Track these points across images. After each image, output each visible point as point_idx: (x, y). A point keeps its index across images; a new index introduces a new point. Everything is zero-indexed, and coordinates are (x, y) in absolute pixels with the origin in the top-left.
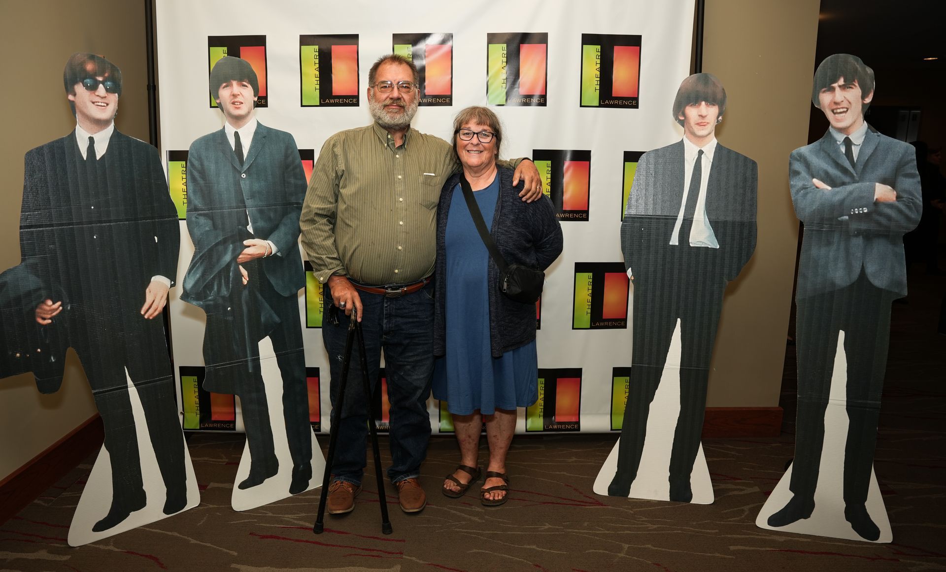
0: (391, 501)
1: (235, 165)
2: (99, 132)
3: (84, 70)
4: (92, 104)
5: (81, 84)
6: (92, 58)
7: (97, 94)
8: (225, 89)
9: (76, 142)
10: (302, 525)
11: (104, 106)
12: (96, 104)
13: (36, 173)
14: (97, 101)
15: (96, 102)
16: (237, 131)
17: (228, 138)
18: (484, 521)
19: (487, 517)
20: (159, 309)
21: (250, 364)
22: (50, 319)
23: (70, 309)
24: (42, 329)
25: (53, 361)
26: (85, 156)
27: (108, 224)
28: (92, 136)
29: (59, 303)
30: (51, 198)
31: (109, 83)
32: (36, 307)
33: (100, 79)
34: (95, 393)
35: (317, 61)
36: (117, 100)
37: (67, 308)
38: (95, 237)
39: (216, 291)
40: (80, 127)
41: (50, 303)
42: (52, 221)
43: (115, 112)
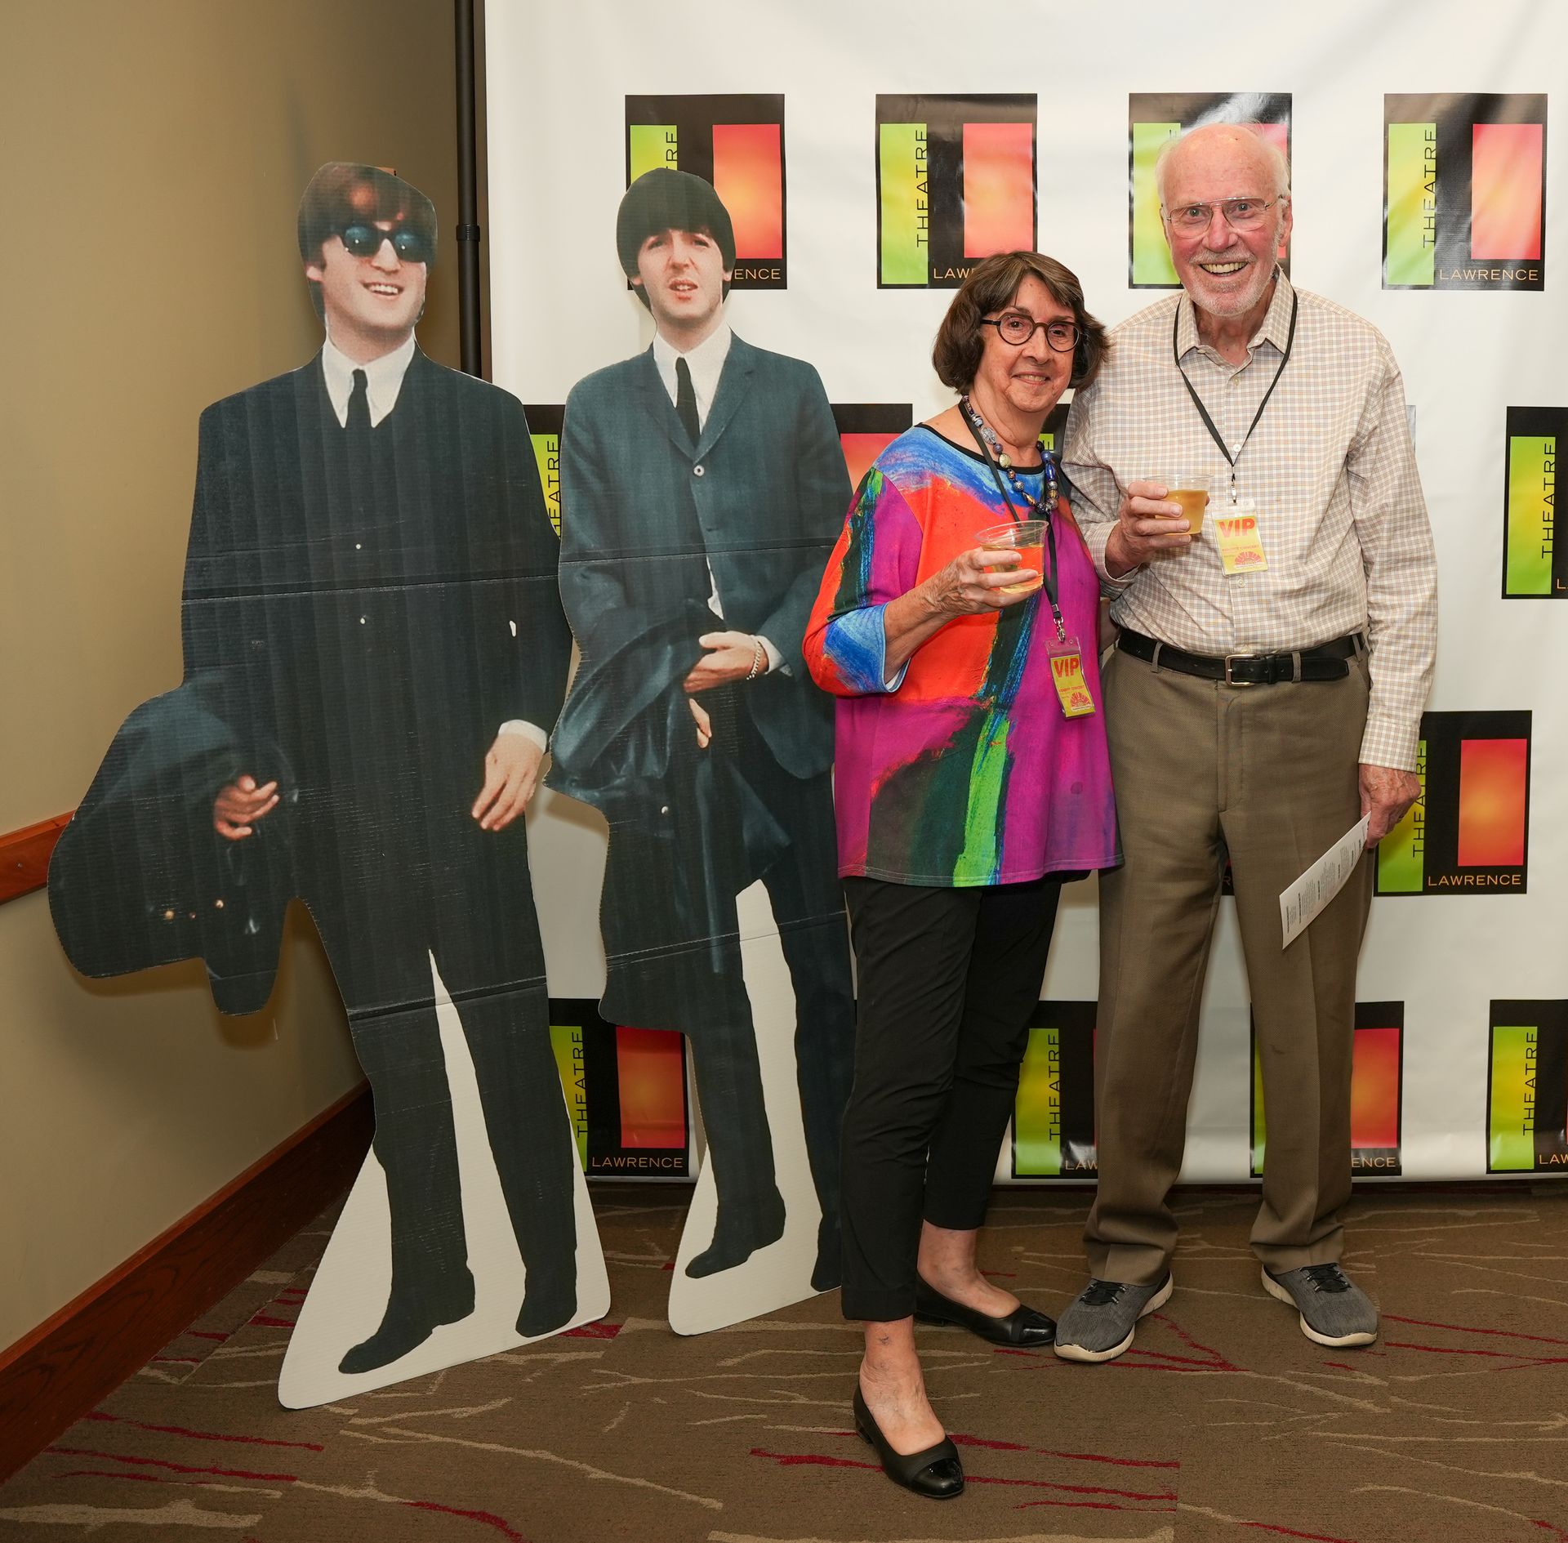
0: (1132, 1362)
1: (677, 443)
2: (378, 357)
3: (346, 206)
4: (360, 286)
5: (338, 240)
6: (367, 175)
7: (376, 263)
8: (654, 249)
9: (324, 383)
11: (392, 294)
12: (373, 288)
13: (224, 460)
14: (376, 281)
15: (375, 284)
16: (682, 357)
17: (661, 374)
18: (1389, 1411)
19: (1395, 1399)
20: (518, 806)
21: (716, 953)
22: (249, 824)
23: (298, 801)
24: (229, 850)
25: (254, 930)
26: (342, 419)
27: (395, 589)
28: (361, 368)
29: (272, 786)
30: (258, 523)
31: (405, 237)
32: (217, 794)
33: (385, 226)
34: (355, 1017)
35: (923, 165)
36: (424, 278)
37: (291, 798)
38: (363, 621)
39: (633, 764)
40: (334, 345)
41: (249, 784)
42: (260, 578)
43: (419, 309)
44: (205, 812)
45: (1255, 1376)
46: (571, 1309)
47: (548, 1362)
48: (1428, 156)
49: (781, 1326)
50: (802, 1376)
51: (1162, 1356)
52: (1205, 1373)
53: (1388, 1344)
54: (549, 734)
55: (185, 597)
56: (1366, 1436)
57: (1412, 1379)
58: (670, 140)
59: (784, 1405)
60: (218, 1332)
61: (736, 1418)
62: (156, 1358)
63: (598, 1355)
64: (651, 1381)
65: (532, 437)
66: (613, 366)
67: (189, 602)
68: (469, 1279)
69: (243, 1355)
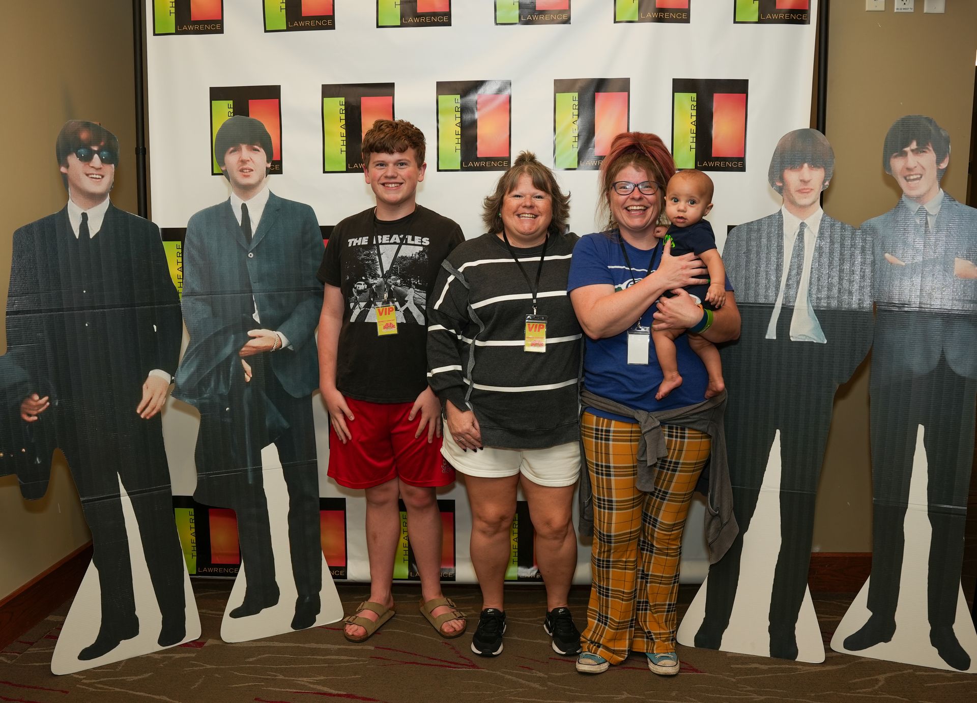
0: (432, 664)
1: (240, 243)
2: (93, 207)
3: (79, 140)
4: (85, 175)
5: (75, 154)
6: (87, 125)
7: (91, 165)
8: (232, 153)
9: (68, 219)
10: (320, 690)
11: (99, 178)
12: (90, 176)
13: (24, 253)
14: (91, 172)
15: (91, 174)
16: (244, 202)
17: (234, 211)
18: (546, 688)
19: (550, 683)
20: (157, 408)
21: (250, 475)
22: (36, 415)
23: (58, 405)
24: (27, 426)
25: (39, 462)
26: (77, 235)
27: (101, 310)
28: (85, 212)
29: (46, 398)
30: (40, 281)
31: (104, 153)
32: (22, 402)
33: (95, 148)
34: (84, 502)
35: (343, 116)
36: (113, 171)
37: (55, 403)
38: (87, 325)
39: (213, 388)
40: (73, 201)
41: (36, 397)
42: (41, 306)
43: (111, 185)
44: (17, 410)
45: (487, 671)
46: (183, 634)
47: (171, 657)
48: (574, 108)
49: (277, 644)
50: (282, 666)
51: (445, 661)
52: (464, 669)
53: (550, 658)
54: (172, 375)
55: (8, 313)
56: (534, 699)
57: (559, 674)
58: (229, 107)
59: (273, 679)
60: (30, 641)
61: (250, 684)
62: (2, 652)
63: (193, 655)
64: (215, 667)
65: (164, 243)
66: (210, 207)
67: (8, 316)
68: (136, 619)
69: (40, 651)
